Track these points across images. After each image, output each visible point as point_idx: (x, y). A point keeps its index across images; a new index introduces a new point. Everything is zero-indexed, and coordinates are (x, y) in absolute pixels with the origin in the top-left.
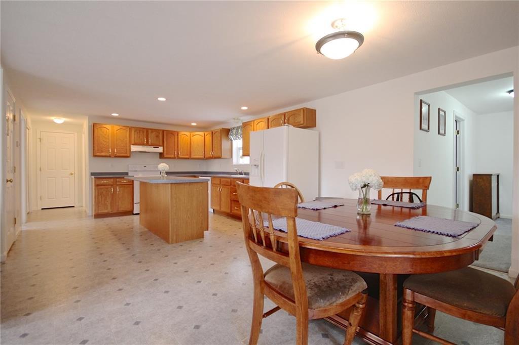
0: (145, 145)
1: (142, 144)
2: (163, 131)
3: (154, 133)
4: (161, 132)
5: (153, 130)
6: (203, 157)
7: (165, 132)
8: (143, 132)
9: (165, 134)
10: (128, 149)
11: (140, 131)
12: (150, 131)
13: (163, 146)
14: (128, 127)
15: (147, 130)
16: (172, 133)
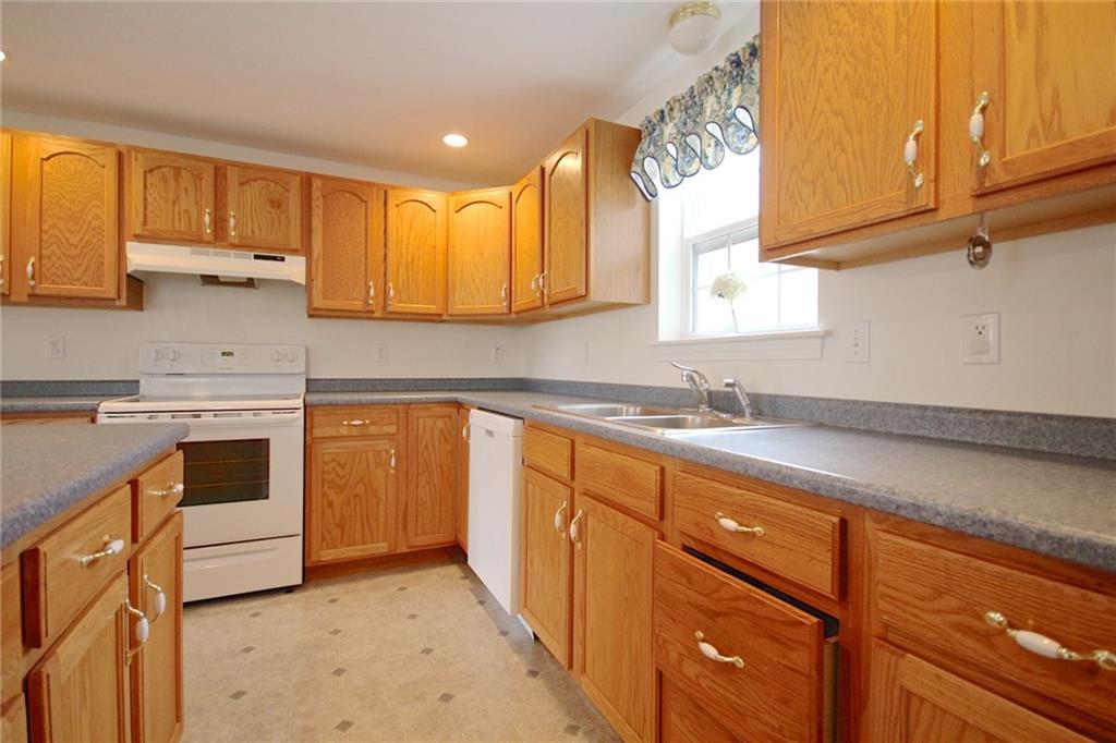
0: (209, 243)
1: (194, 240)
2: (307, 180)
3: (257, 186)
4: (295, 183)
5: (250, 173)
6: (502, 306)
7: (317, 184)
8: (198, 177)
9: (316, 194)
10: (110, 259)
11: (177, 170)
12: (233, 177)
13: (306, 249)
14: (112, 145)
15: (219, 170)
16: (356, 191)
